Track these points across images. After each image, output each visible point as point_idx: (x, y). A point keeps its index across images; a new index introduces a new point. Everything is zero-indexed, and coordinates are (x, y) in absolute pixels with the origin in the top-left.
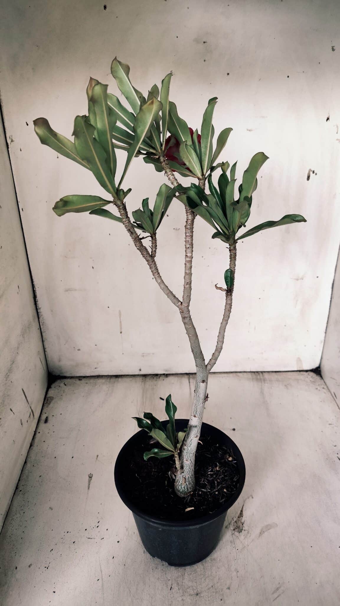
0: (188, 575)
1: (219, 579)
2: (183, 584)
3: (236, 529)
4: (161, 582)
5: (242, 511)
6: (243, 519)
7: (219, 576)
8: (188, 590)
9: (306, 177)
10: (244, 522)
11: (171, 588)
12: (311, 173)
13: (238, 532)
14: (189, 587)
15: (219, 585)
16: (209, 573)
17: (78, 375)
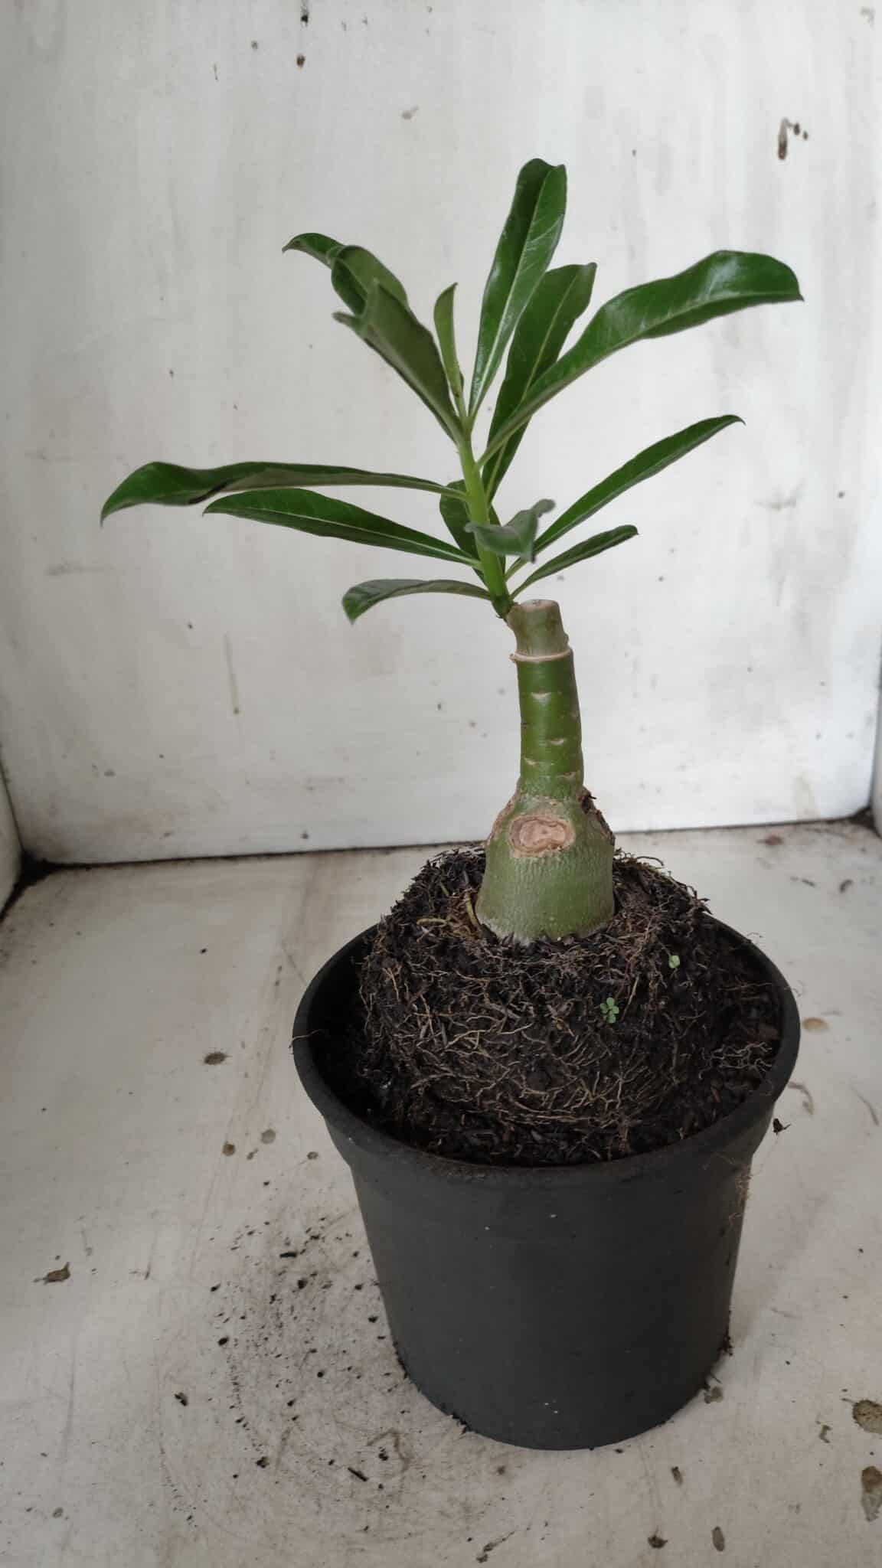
9: (776, 148)
12: (790, 133)
17: (114, 859)
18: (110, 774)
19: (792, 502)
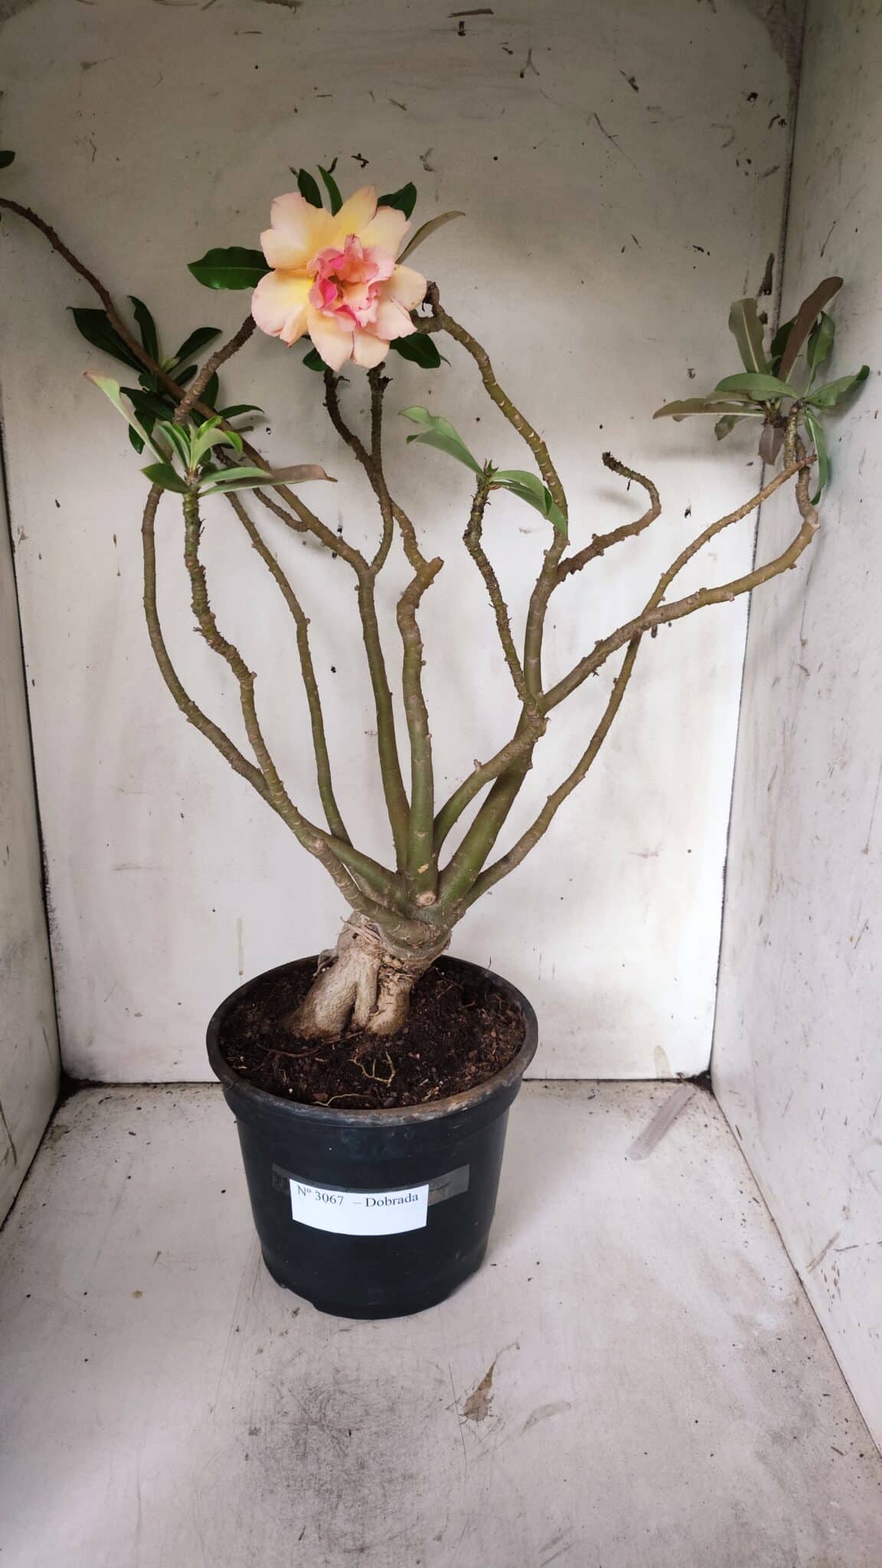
0: (346, 1507)
1: (418, 1518)
2: (332, 1526)
3: (472, 1412)
4: (279, 1522)
5: (489, 1375)
6: (491, 1392)
7: (418, 1513)
8: (342, 1540)
10: (492, 1398)
11: (303, 1533)
13: (473, 1419)
14: (346, 1534)
15: (416, 1530)
17: (132, 1081)
18: (138, 1015)
19: (657, 855)
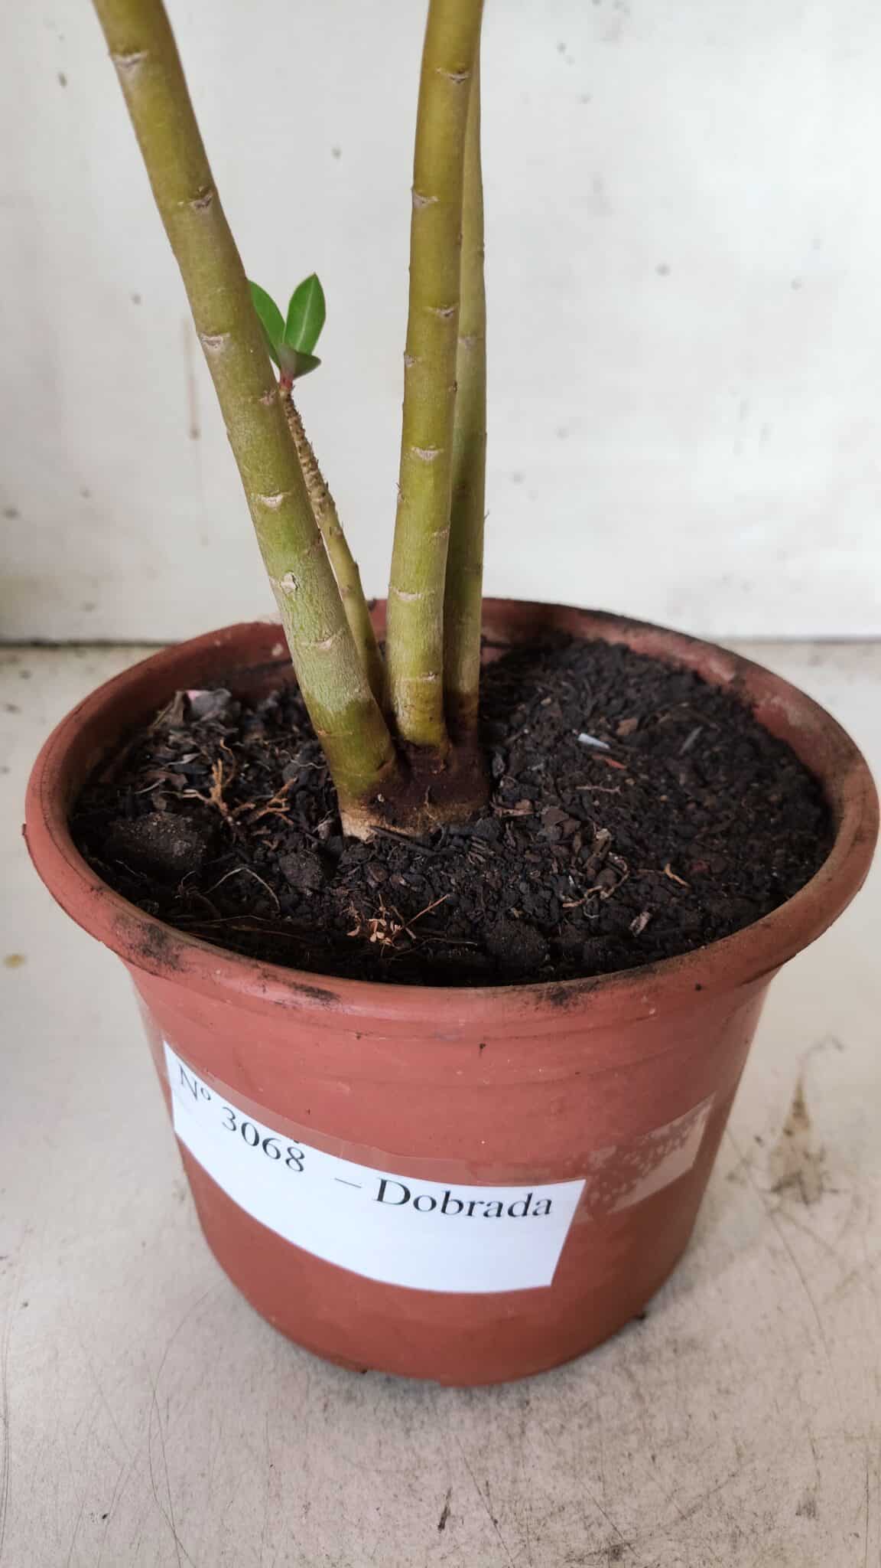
0: (546, 1432)
1: (739, 1455)
2: (522, 1486)
3: (788, 1185)
4: (378, 1480)
5: (799, 1107)
6: (815, 1139)
7: (735, 1441)
8: (556, 1527)
10: (823, 1151)
11: (446, 1514)
13: (798, 1202)
14: (562, 1509)
15: (742, 1488)
16: (676, 1424)
